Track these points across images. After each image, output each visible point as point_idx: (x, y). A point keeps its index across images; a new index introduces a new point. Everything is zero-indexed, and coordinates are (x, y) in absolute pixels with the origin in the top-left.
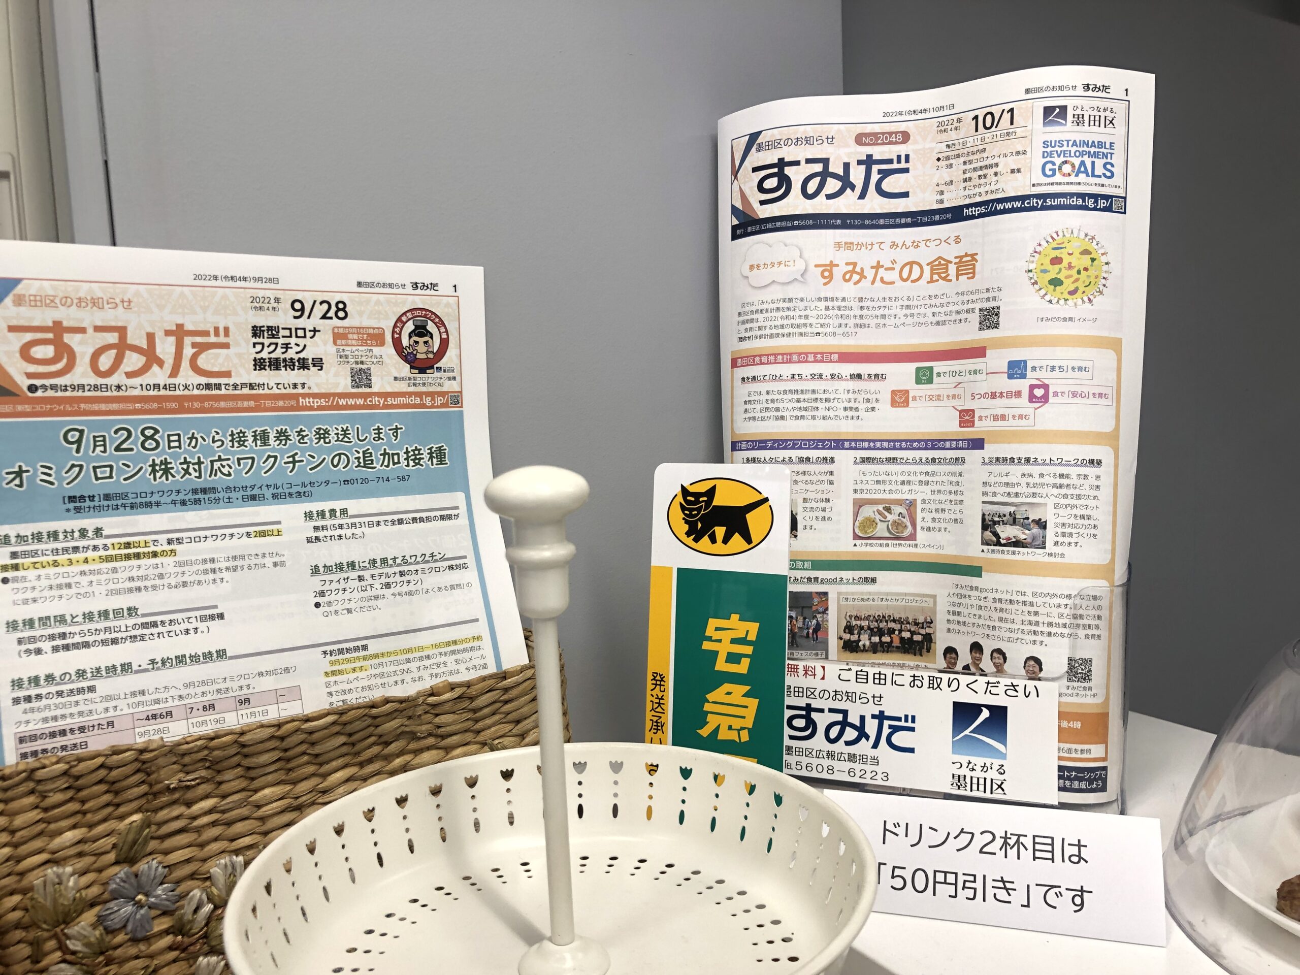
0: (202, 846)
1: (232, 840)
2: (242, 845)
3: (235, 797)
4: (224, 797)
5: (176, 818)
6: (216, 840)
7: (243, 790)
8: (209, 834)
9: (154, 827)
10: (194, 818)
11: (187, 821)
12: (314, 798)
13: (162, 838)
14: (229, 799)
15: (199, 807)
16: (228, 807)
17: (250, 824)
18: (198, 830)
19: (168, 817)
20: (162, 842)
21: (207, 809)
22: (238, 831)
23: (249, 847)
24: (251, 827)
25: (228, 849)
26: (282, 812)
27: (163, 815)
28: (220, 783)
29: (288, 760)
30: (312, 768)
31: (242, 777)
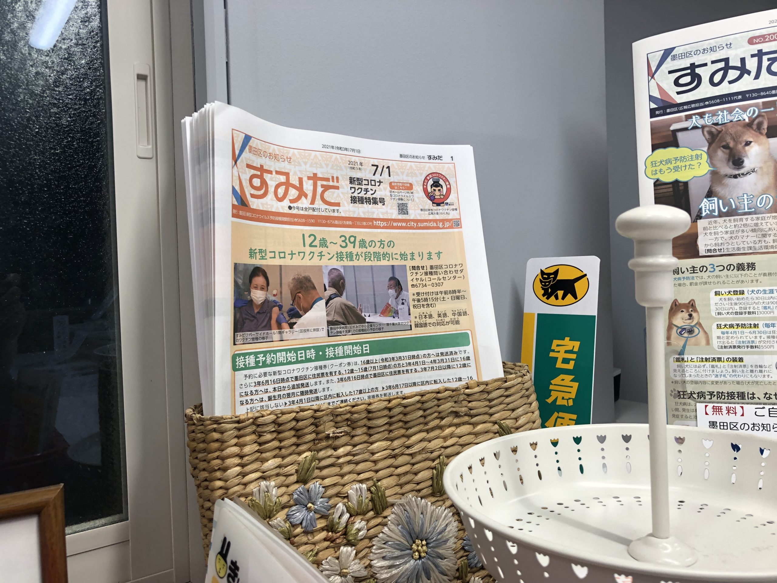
0: (342, 476)
1: (359, 474)
2: (364, 477)
3: (361, 446)
4: (354, 446)
5: (329, 457)
6: (350, 473)
7: (365, 442)
8: (346, 469)
9: (317, 461)
10: (338, 458)
11: (335, 459)
12: (403, 451)
13: (321, 469)
14: (357, 448)
15: (341, 451)
16: (357, 452)
17: (368, 465)
18: (341, 466)
19: (325, 455)
20: (321, 471)
21: (346, 452)
22: (363, 468)
23: (368, 479)
24: (369, 466)
25: (357, 479)
26: (385, 458)
27: (322, 454)
28: (353, 436)
29: (391, 424)
30: (403, 431)
31: (365, 433)
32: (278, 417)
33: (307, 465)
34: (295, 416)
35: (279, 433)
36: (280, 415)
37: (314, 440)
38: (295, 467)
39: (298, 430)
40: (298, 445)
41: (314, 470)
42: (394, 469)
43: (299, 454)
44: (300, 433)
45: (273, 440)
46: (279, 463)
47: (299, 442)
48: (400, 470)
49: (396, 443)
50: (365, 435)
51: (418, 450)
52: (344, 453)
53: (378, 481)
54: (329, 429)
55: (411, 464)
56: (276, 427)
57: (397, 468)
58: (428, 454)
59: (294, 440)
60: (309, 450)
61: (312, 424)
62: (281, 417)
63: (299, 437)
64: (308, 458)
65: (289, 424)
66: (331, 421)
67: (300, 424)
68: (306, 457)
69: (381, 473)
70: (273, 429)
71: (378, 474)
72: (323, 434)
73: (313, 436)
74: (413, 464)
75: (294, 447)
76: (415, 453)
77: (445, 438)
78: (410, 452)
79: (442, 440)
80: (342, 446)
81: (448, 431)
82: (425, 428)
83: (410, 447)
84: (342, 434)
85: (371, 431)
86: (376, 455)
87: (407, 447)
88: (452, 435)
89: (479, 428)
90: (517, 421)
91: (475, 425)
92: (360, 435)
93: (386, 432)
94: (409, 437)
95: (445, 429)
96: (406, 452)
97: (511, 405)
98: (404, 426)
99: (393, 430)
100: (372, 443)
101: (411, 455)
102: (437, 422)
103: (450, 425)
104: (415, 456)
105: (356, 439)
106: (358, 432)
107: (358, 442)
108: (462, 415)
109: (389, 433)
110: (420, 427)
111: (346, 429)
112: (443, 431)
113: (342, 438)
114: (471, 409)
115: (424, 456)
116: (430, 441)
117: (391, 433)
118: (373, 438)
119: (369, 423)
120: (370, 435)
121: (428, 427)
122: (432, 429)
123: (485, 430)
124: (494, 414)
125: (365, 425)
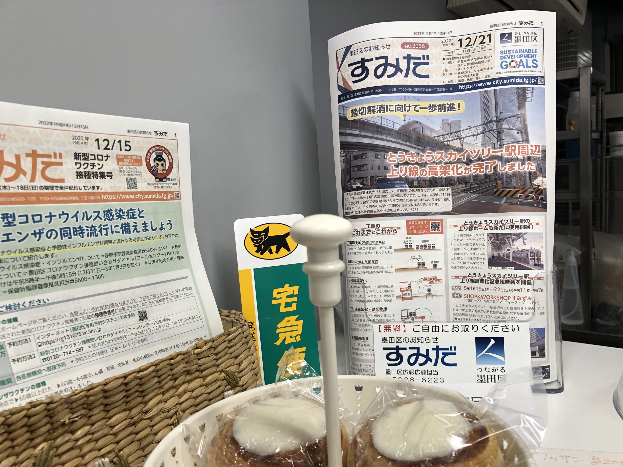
0: (83, 456)
1: (100, 450)
2: (105, 452)
3: (99, 424)
4: (93, 425)
5: (67, 442)
6: (90, 451)
7: (104, 418)
8: (86, 449)
9: (55, 450)
10: (77, 440)
11: (74, 442)
12: (142, 417)
13: (60, 455)
14: (96, 426)
15: (79, 433)
16: (96, 430)
17: (109, 438)
18: (80, 447)
19: (62, 442)
20: (60, 458)
21: (84, 433)
22: (103, 443)
23: (109, 452)
24: (110, 440)
25: (98, 455)
26: (125, 428)
27: (59, 441)
28: (90, 417)
29: (127, 397)
30: (140, 399)
31: (103, 410)
32: (7, 419)
33: (44, 456)
34: (26, 414)
35: (10, 433)
36: (10, 416)
37: (49, 430)
38: (32, 461)
39: (30, 426)
40: (32, 440)
41: (52, 459)
42: (134, 435)
43: (35, 447)
44: (33, 428)
45: (4, 441)
46: (13, 462)
47: (33, 436)
48: (140, 435)
49: (134, 411)
50: (103, 412)
51: (156, 413)
52: (83, 435)
53: (120, 451)
54: (65, 416)
55: (150, 427)
56: (6, 427)
57: (137, 433)
58: (165, 413)
59: (27, 435)
60: (45, 440)
61: (46, 416)
62: (10, 418)
63: (32, 432)
64: (44, 449)
65: (20, 422)
66: (67, 408)
67: (33, 419)
68: (42, 449)
69: (122, 443)
70: (3, 431)
71: (119, 445)
72: (59, 423)
73: (48, 426)
74: (153, 426)
75: (28, 442)
76: (153, 416)
77: (180, 396)
78: (149, 416)
79: (176, 397)
80: (80, 428)
81: (181, 389)
82: (161, 391)
83: (148, 411)
84: (79, 417)
85: (109, 408)
86: (116, 428)
87: (144, 412)
88: (185, 392)
89: (209, 379)
90: (240, 366)
91: (205, 378)
92: (98, 413)
93: (124, 404)
94: (146, 403)
95: (179, 388)
96: (145, 417)
97: (234, 353)
98: (141, 395)
99: (130, 401)
100: (110, 418)
101: (150, 418)
102: (171, 383)
103: (183, 383)
104: (154, 419)
105: (94, 418)
106: (96, 411)
107: (96, 421)
108: (193, 372)
109: (126, 405)
110: (157, 391)
111: (83, 412)
112: (178, 389)
113: (79, 421)
114: (200, 366)
115: (162, 416)
116: (166, 402)
117: (128, 404)
118: (111, 413)
119: (106, 401)
120: (108, 411)
121: (163, 390)
122: (167, 391)
123: (214, 380)
124: (221, 364)
125: (102, 404)
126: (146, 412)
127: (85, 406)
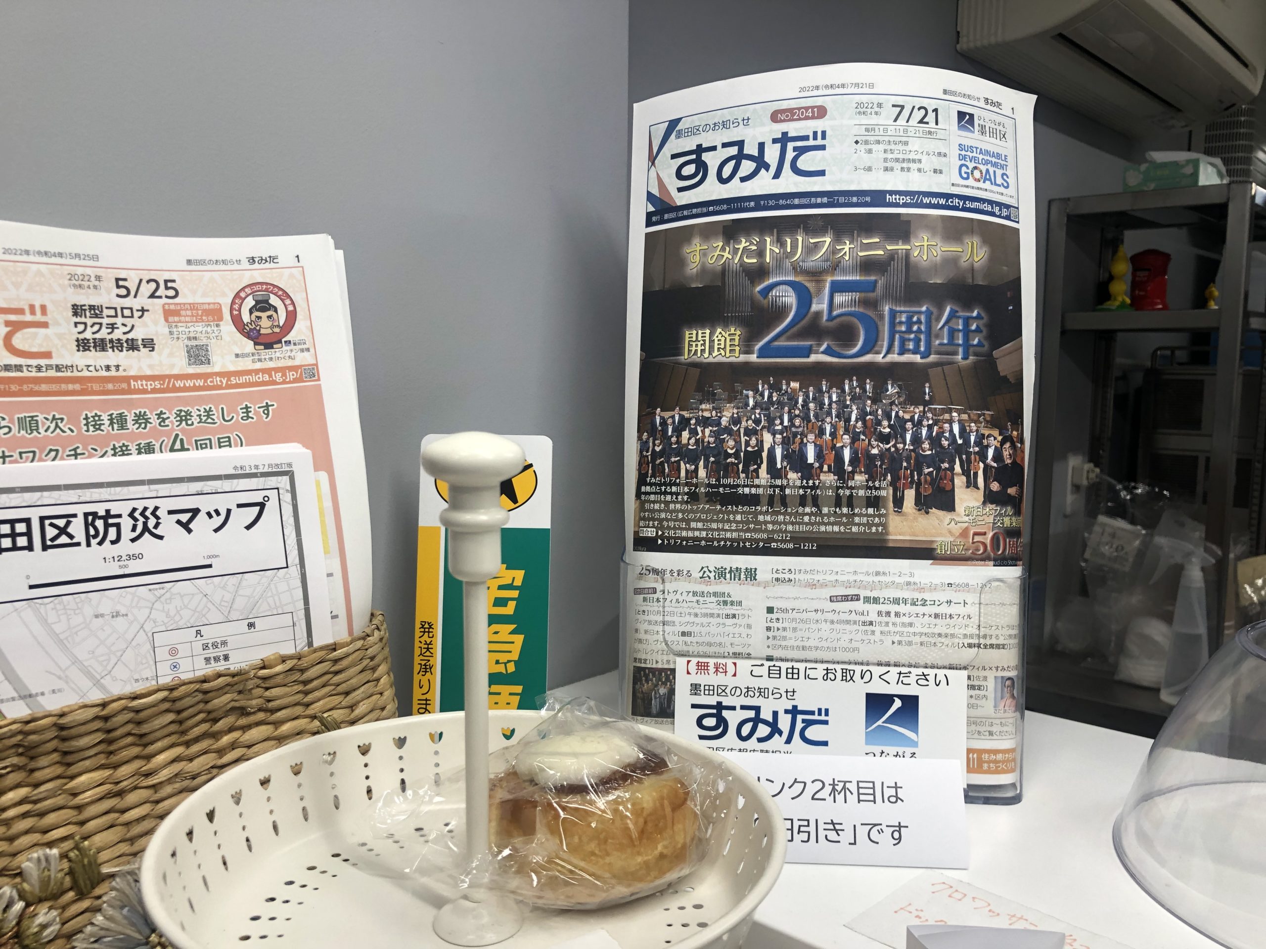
0: (11, 839)
1: (45, 830)
2: (55, 837)
3: (48, 785)
4: (36, 785)
6: (27, 832)
7: (60, 777)
8: (19, 827)
10: (3, 810)
12: (137, 782)
14: (43, 788)
15: (8, 798)
16: (41, 796)
17: (65, 814)
18: (9, 823)
21: (17, 799)
22: (54, 821)
23: (62, 839)
24: (67, 817)
25: (40, 842)
26: (101, 799)
28: (32, 771)
29: (110, 742)
30: (136, 750)
31: (58, 763)
42: (116, 815)
48: (129, 816)
49: (124, 770)
50: (57, 766)
51: (165, 779)
52: (14, 802)
53: (85, 838)
55: (153, 802)
57: (123, 811)
58: (187, 781)
69: (90, 825)
71: (84, 827)
74: (157, 802)
76: (161, 783)
77: (221, 752)
78: (151, 783)
79: (214, 755)
80: (11, 789)
81: (226, 739)
82: (182, 739)
83: (151, 774)
84: (8, 770)
85: (70, 759)
86: (81, 797)
87: (144, 775)
88: (233, 746)
89: (285, 728)
90: (353, 711)
91: (277, 724)
92: (47, 767)
93: (102, 756)
94: (149, 758)
95: (222, 737)
96: (144, 784)
97: (344, 685)
98: (138, 742)
99: (116, 750)
100: (72, 778)
101: (153, 786)
102: (204, 727)
103: (231, 730)
104: (161, 788)
105: (39, 775)
106: (43, 761)
107: (42, 779)
108: (252, 711)
109: (107, 758)
110: (173, 739)
111: (15, 760)
112: (218, 740)
113: (11, 776)
114: (269, 701)
115: (178, 786)
116: (191, 760)
117: (112, 756)
118: (74, 769)
119: (65, 746)
120: (69, 765)
121: (187, 738)
122: (197, 740)
123: (296, 731)
124: (312, 703)
125: (55, 750)
126: (147, 775)
127: (21, 750)
